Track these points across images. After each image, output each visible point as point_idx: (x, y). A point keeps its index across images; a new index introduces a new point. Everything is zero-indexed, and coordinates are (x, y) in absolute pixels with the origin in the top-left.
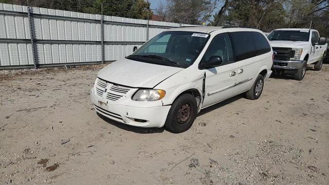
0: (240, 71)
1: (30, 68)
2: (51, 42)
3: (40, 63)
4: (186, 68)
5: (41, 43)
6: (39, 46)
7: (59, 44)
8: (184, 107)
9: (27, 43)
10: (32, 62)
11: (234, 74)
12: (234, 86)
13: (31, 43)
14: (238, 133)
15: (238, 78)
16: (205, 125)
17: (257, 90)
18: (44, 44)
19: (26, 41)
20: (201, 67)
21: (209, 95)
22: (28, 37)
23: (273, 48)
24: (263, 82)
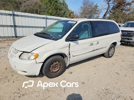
0: (96, 43)
1: (13, 38)
2: (23, 27)
3: (17, 36)
4: (56, 40)
5: (18, 27)
6: (17, 28)
7: (26, 28)
8: (55, 63)
9: (12, 27)
10: (14, 35)
11: (92, 44)
12: (93, 51)
13: (13, 27)
14: (89, 80)
15: (95, 47)
16: (71, 73)
17: (111, 53)
18: (19, 27)
19: (11, 26)
20: (67, 40)
21: (73, 56)
22: (12, 24)
23: (122, 31)
24: (114, 48)
